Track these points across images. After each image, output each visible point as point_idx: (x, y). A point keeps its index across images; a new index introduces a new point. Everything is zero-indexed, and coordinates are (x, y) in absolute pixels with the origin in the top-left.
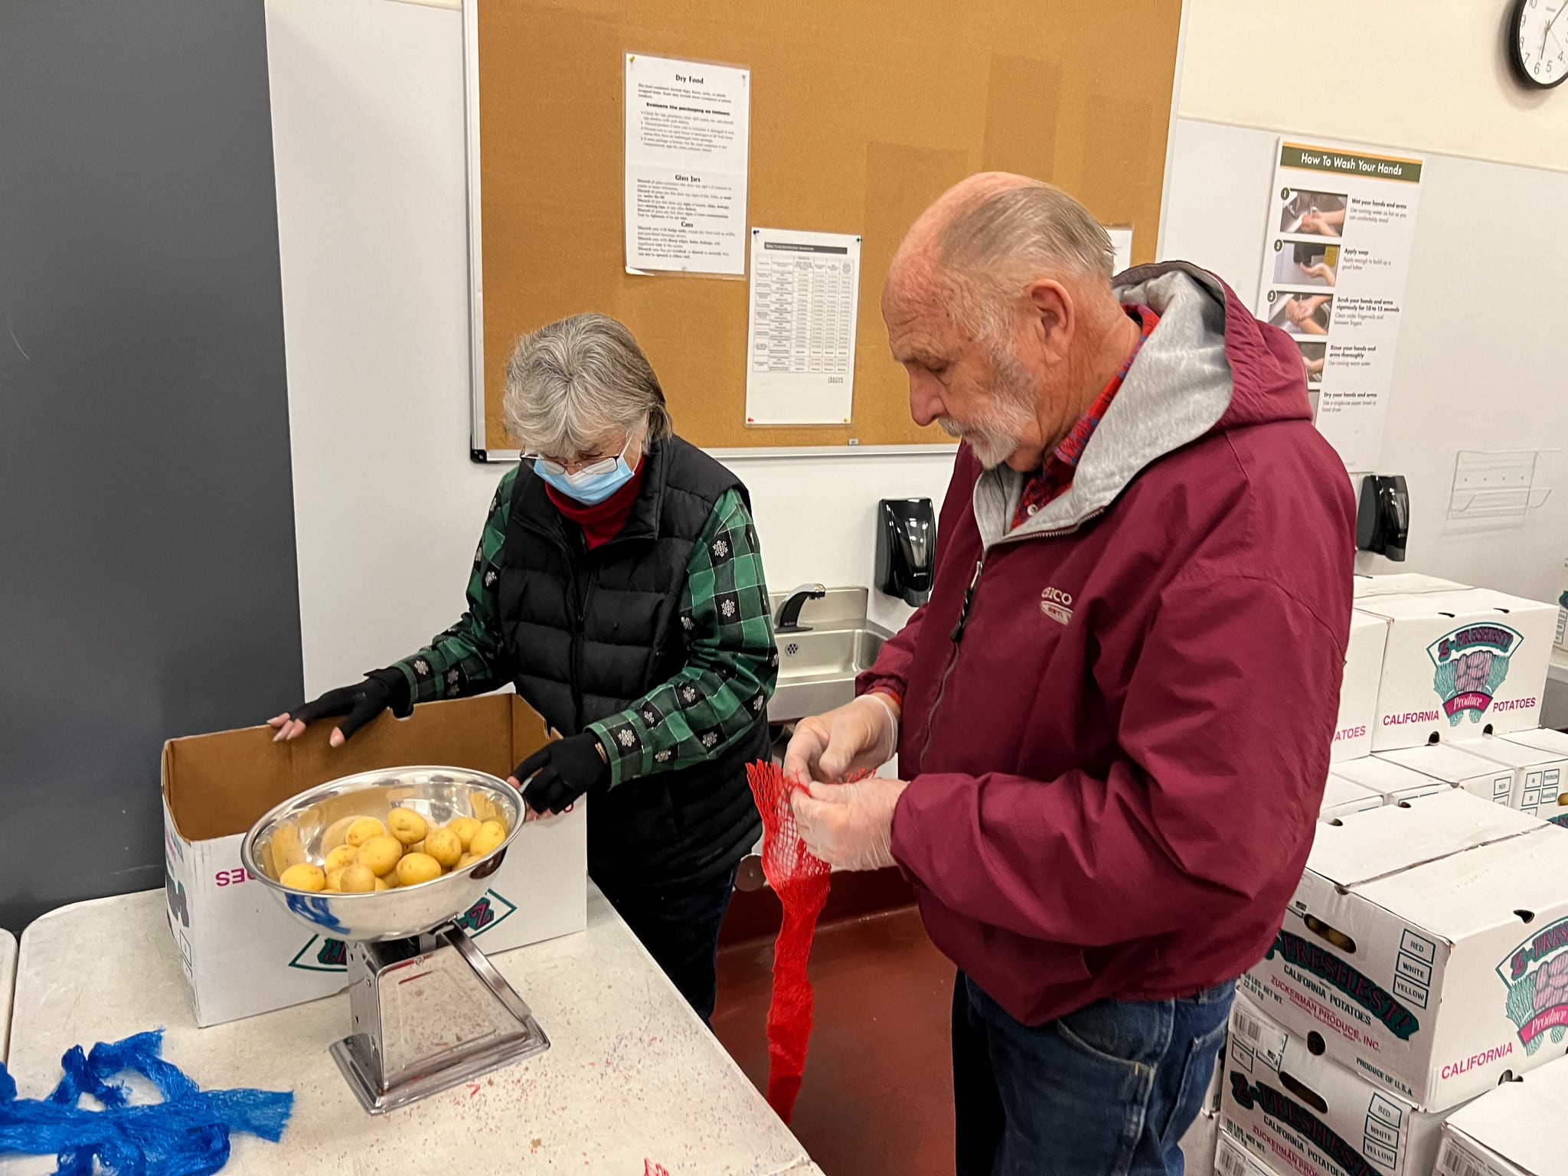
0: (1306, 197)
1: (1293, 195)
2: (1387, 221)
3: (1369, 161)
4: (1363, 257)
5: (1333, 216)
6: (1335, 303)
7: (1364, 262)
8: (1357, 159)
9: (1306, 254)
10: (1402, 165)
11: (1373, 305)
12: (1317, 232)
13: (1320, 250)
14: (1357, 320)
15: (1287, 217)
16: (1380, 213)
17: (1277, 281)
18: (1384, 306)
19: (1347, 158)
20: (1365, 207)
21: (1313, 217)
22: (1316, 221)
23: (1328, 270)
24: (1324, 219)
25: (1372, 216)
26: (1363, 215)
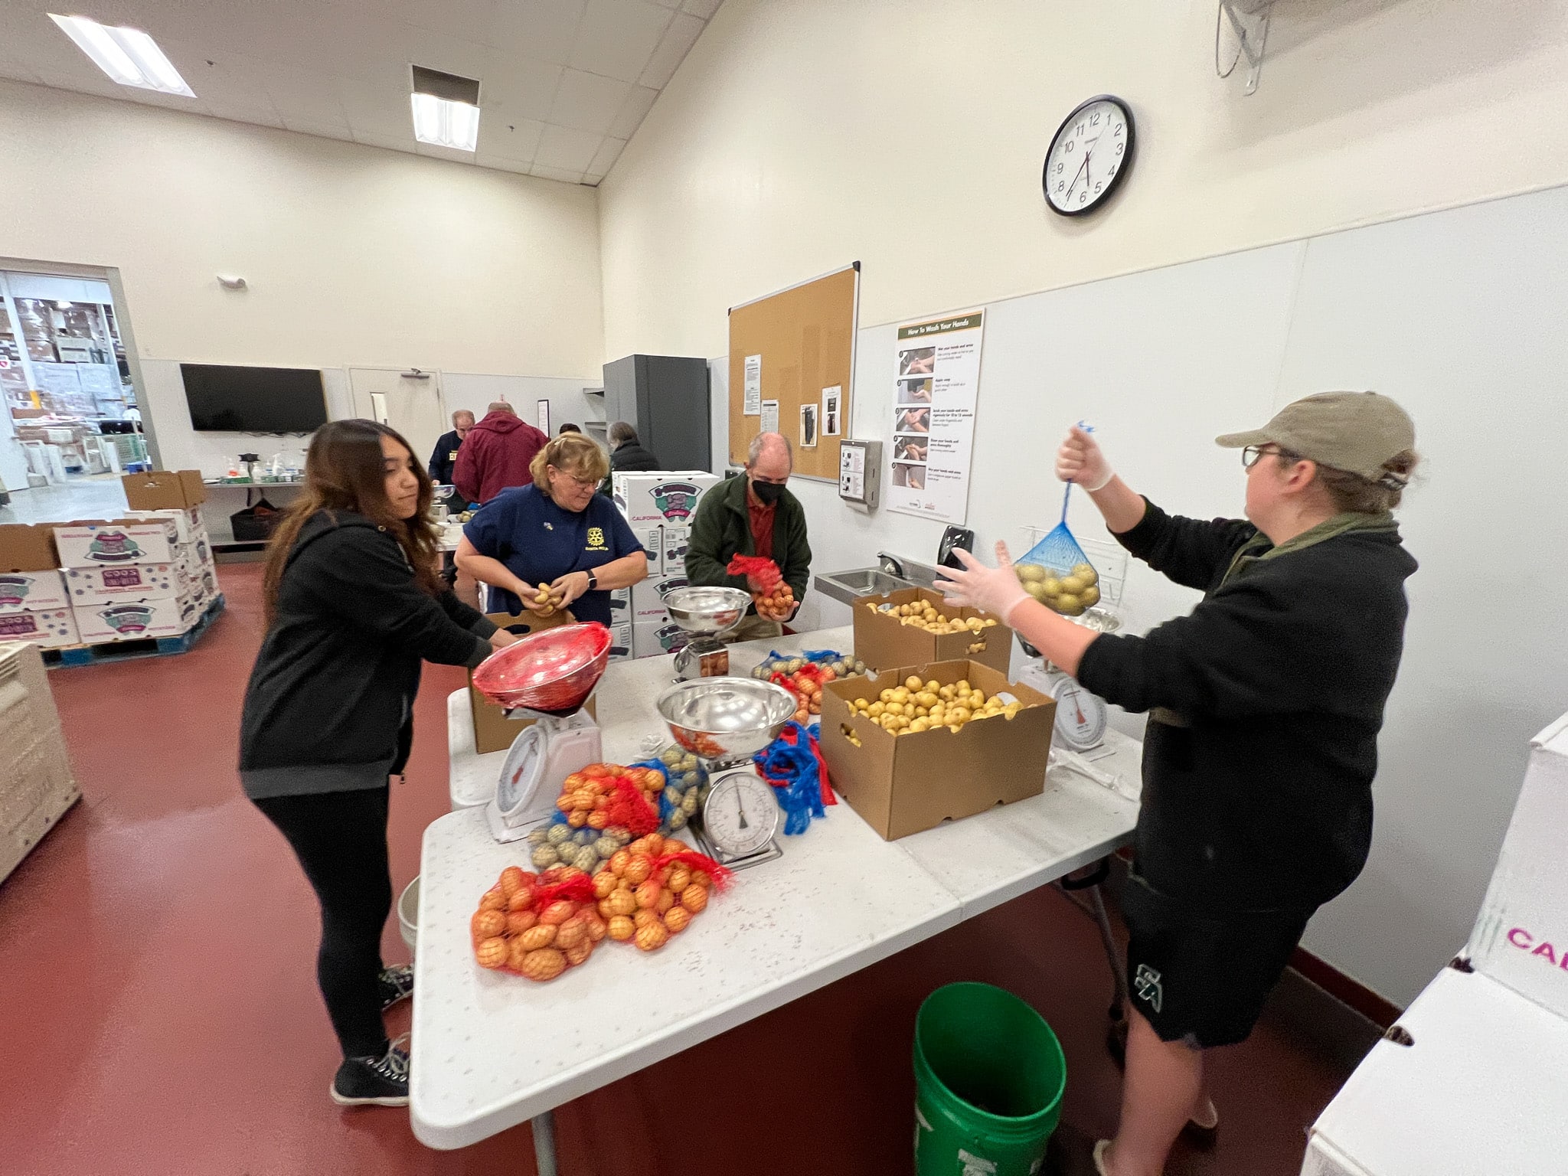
0: (912, 353)
1: (905, 354)
2: (960, 357)
3: (946, 322)
4: (947, 383)
5: (927, 361)
6: (932, 413)
7: (948, 386)
8: (939, 323)
9: (914, 385)
10: (968, 318)
11: (955, 413)
12: (920, 372)
13: (921, 382)
14: (945, 423)
15: (903, 366)
16: (955, 353)
17: (899, 403)
18: (963, 413)
19: (933, 325)
20: (947, 351)
21: (917, 364)
22: (919, 366)
23: (927, 394)
24: (922, 364)
25: (951, 356)
26: (945, 357)
